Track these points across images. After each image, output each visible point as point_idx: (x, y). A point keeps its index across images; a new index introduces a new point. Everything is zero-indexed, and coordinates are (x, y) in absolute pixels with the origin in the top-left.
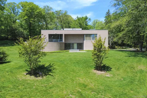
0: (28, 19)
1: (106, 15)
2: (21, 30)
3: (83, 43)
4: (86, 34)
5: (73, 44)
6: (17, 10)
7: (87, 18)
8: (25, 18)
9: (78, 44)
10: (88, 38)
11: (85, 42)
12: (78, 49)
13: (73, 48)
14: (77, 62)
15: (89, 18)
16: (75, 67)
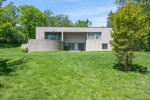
0: (28, 22)
1: (109, 17)
2: (20, 33)
3: (85, 43)
4: (88, 33)
5: (73, 44)
6: (17, 14)
8: (24, 21)
9: (79, 44)
10: (91, 37)
11: (87, 41)
12: (79, 50)
13: (73, 49)
14: (79, 58)
15: (90, 22)
16: (75, 66)
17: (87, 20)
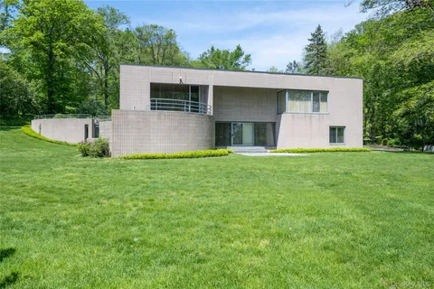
1: (312, 42)
7: (242, 55)
9: (255, 126)
11: (287, 117)
13: (240, 142)
15: (245, 54)
17: (239, 48)
